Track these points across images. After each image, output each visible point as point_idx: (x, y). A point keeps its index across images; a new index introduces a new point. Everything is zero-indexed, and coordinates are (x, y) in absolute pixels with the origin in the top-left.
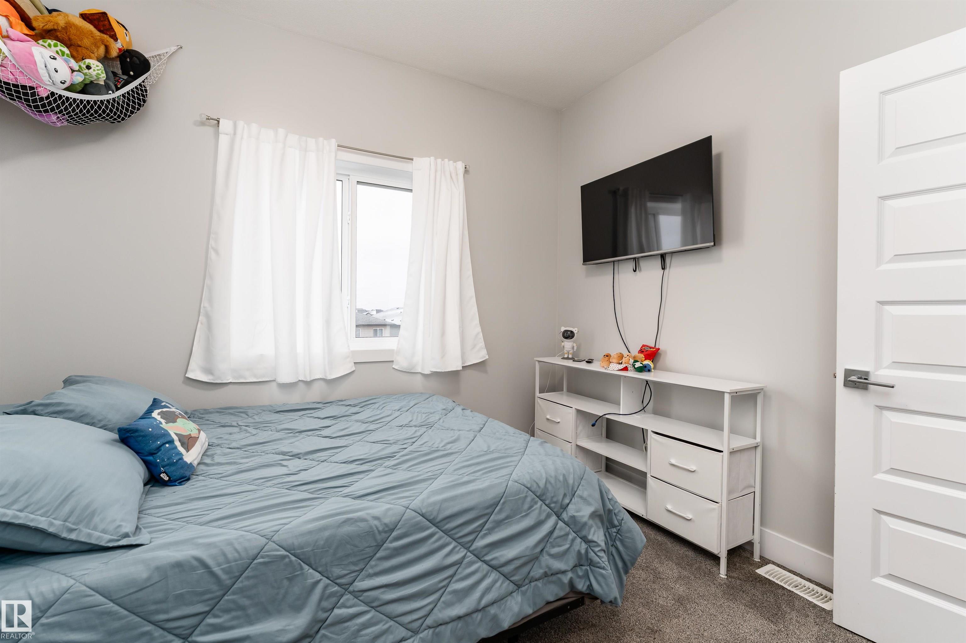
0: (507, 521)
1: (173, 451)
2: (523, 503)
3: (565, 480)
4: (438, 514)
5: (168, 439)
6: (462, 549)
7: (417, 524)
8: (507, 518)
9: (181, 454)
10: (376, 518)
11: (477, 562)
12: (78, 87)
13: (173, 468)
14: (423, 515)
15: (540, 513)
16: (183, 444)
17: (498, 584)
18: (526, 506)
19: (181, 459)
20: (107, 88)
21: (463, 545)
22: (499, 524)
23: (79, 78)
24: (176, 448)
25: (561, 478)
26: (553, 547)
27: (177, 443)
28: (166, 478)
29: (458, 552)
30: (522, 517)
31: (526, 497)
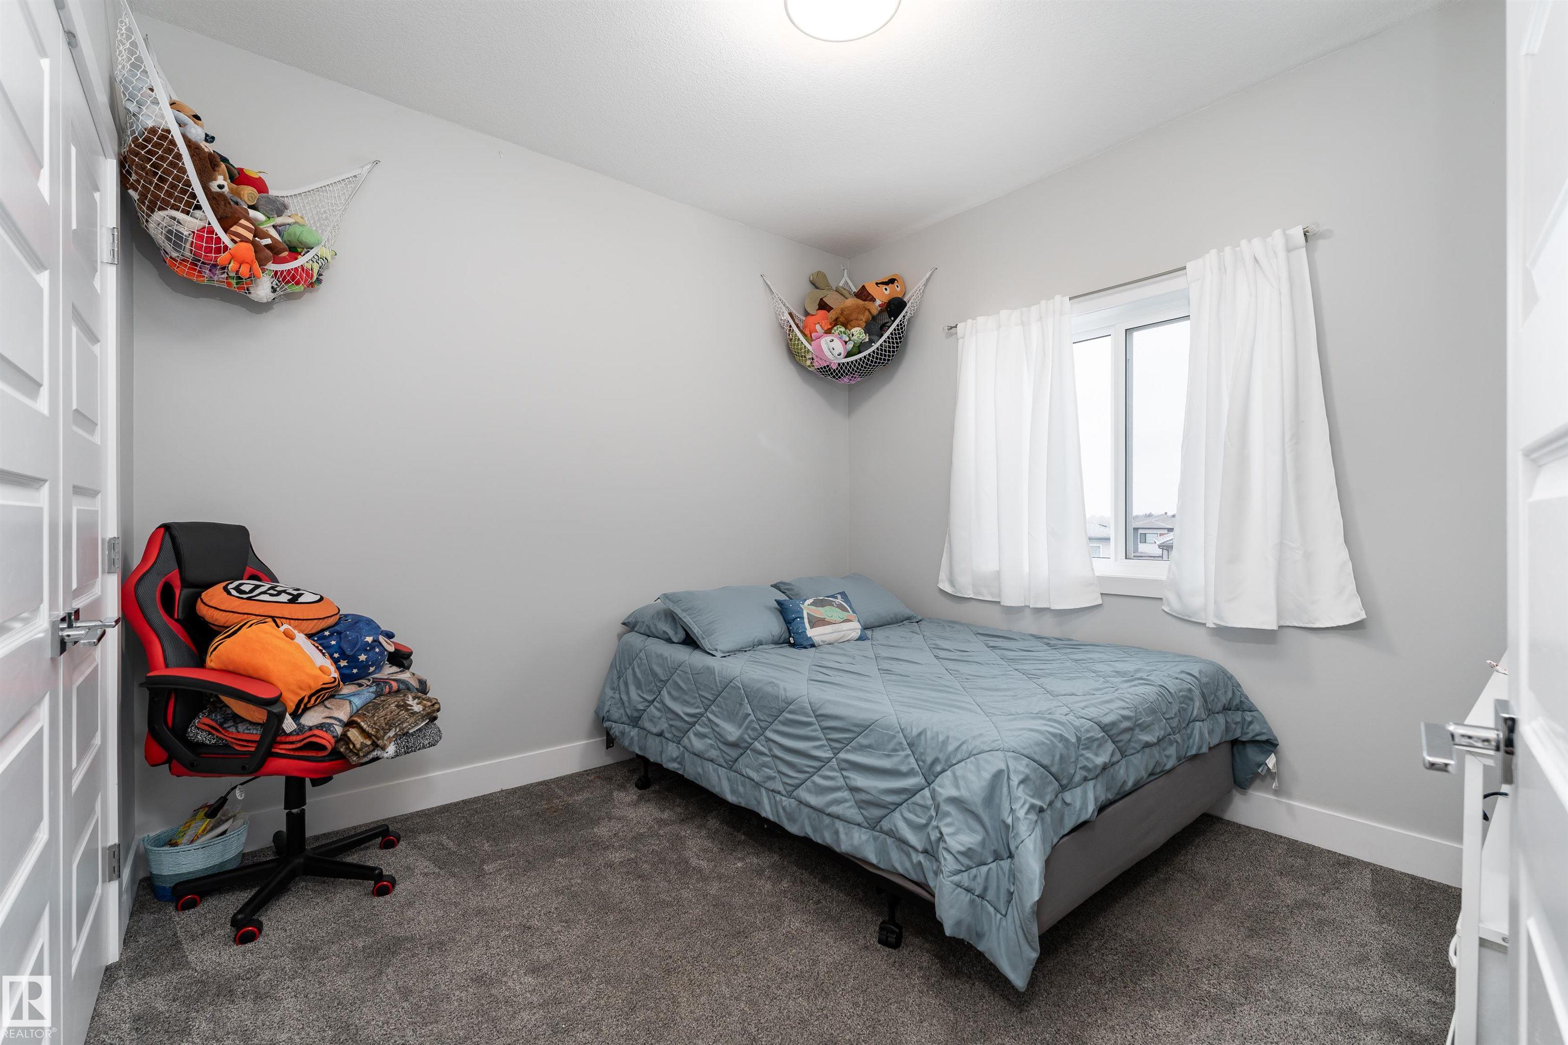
0: (869, 750)
1: (801, 625)
2: (889, 741)
3: (945, 743)
4: (818, 708)
5: (801, 616)
6: (830, 752)
7: (803, 708)
8: (869, 746)
9: (806, 629)
10: (785, 690)
11: (837, 772)
12: (854, 350)
13: (798, 636)
14: (810, 704)
15: (902, 762)
16: (809, 622)
17: (847, 805)
18: (891, 746)
19: (805, 632)
20: (871, 342)
21: (832, 748)
22: (862, 748)
23: (850, 346)
24: (804, 623)
25: (941, 738)
26: (910, 811)
27: (806, 621)
28: (792, 641)
29: (825, 751)
30: (884, 754)
31: (894, 737)
